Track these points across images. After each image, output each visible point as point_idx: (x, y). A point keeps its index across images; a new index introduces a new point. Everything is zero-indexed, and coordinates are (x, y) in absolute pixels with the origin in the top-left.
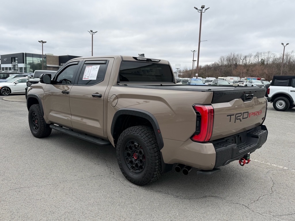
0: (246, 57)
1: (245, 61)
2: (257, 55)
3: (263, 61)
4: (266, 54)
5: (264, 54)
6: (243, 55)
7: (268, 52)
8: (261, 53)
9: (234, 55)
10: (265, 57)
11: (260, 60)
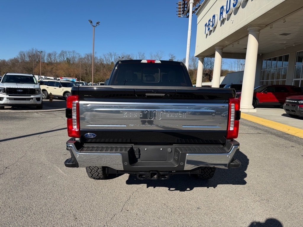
0: (50, 55)
1: (50, 59)
2: (62, 54)
3: (69, 61)
4: (71, 53)
5: (69, 53)
6: (47, 53)
7: (73, 51)
8: (66, 52)
9: (36, 51)
10: (71, 56)
11: (65, 59)
